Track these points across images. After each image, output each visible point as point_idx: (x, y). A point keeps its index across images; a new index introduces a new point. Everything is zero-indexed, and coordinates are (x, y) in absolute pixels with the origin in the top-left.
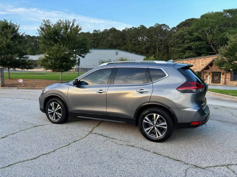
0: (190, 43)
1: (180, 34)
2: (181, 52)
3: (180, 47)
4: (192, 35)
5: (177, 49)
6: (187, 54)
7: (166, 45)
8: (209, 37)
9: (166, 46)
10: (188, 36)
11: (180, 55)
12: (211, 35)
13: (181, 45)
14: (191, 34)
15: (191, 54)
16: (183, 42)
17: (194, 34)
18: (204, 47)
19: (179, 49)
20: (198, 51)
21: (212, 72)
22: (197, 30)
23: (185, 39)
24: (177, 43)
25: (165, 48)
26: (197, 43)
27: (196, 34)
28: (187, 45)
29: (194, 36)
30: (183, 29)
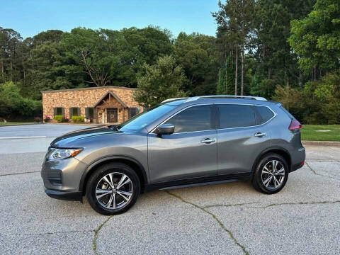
0: (61, 65)
1: (45, 51)
2: (48, 77)
3: (46, 70)
4: (64, 55)
5: (42, 73)
6: (58, 82)
7: (18, 64)
8: (87, 62)
9: (18, 66)
10: (58, 55)
11: (47, 83)
12: (89, 59)
13: (48, 67)
14: (61, 52)
15: (65, 82)
16: (51, 64)
17: (66, 53)
18: (81, 74)
19: (45, 73)
20: (73, 79)
21: (108, 109)
22: (70, 48)
23: (53, 58)
24: (40, 64)
25: (17, 70)
26: (72, 67)
27: (69, 54)
28: (57, 69)
29: (67, 57)
30: (49, 44)
